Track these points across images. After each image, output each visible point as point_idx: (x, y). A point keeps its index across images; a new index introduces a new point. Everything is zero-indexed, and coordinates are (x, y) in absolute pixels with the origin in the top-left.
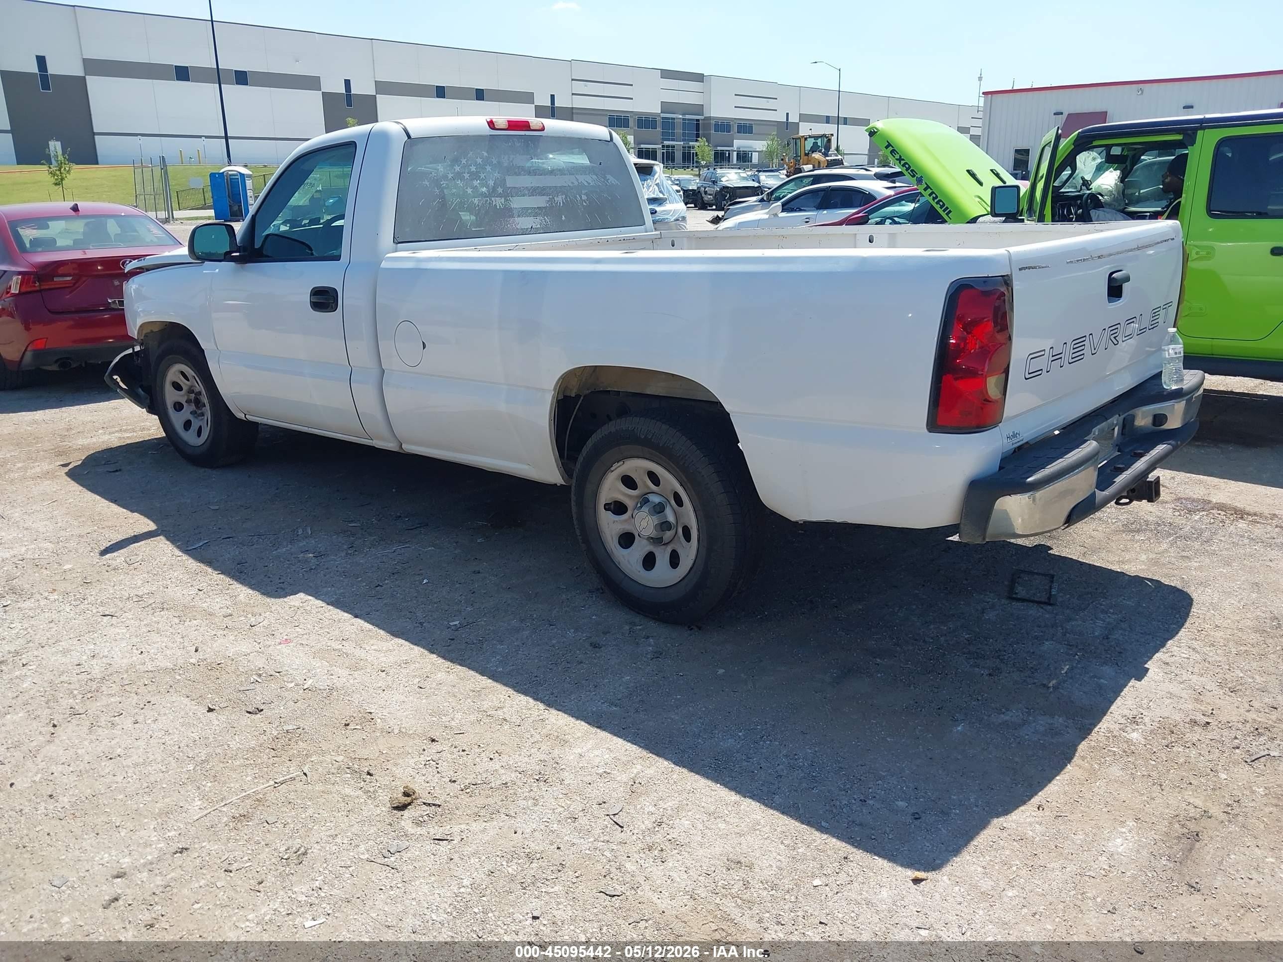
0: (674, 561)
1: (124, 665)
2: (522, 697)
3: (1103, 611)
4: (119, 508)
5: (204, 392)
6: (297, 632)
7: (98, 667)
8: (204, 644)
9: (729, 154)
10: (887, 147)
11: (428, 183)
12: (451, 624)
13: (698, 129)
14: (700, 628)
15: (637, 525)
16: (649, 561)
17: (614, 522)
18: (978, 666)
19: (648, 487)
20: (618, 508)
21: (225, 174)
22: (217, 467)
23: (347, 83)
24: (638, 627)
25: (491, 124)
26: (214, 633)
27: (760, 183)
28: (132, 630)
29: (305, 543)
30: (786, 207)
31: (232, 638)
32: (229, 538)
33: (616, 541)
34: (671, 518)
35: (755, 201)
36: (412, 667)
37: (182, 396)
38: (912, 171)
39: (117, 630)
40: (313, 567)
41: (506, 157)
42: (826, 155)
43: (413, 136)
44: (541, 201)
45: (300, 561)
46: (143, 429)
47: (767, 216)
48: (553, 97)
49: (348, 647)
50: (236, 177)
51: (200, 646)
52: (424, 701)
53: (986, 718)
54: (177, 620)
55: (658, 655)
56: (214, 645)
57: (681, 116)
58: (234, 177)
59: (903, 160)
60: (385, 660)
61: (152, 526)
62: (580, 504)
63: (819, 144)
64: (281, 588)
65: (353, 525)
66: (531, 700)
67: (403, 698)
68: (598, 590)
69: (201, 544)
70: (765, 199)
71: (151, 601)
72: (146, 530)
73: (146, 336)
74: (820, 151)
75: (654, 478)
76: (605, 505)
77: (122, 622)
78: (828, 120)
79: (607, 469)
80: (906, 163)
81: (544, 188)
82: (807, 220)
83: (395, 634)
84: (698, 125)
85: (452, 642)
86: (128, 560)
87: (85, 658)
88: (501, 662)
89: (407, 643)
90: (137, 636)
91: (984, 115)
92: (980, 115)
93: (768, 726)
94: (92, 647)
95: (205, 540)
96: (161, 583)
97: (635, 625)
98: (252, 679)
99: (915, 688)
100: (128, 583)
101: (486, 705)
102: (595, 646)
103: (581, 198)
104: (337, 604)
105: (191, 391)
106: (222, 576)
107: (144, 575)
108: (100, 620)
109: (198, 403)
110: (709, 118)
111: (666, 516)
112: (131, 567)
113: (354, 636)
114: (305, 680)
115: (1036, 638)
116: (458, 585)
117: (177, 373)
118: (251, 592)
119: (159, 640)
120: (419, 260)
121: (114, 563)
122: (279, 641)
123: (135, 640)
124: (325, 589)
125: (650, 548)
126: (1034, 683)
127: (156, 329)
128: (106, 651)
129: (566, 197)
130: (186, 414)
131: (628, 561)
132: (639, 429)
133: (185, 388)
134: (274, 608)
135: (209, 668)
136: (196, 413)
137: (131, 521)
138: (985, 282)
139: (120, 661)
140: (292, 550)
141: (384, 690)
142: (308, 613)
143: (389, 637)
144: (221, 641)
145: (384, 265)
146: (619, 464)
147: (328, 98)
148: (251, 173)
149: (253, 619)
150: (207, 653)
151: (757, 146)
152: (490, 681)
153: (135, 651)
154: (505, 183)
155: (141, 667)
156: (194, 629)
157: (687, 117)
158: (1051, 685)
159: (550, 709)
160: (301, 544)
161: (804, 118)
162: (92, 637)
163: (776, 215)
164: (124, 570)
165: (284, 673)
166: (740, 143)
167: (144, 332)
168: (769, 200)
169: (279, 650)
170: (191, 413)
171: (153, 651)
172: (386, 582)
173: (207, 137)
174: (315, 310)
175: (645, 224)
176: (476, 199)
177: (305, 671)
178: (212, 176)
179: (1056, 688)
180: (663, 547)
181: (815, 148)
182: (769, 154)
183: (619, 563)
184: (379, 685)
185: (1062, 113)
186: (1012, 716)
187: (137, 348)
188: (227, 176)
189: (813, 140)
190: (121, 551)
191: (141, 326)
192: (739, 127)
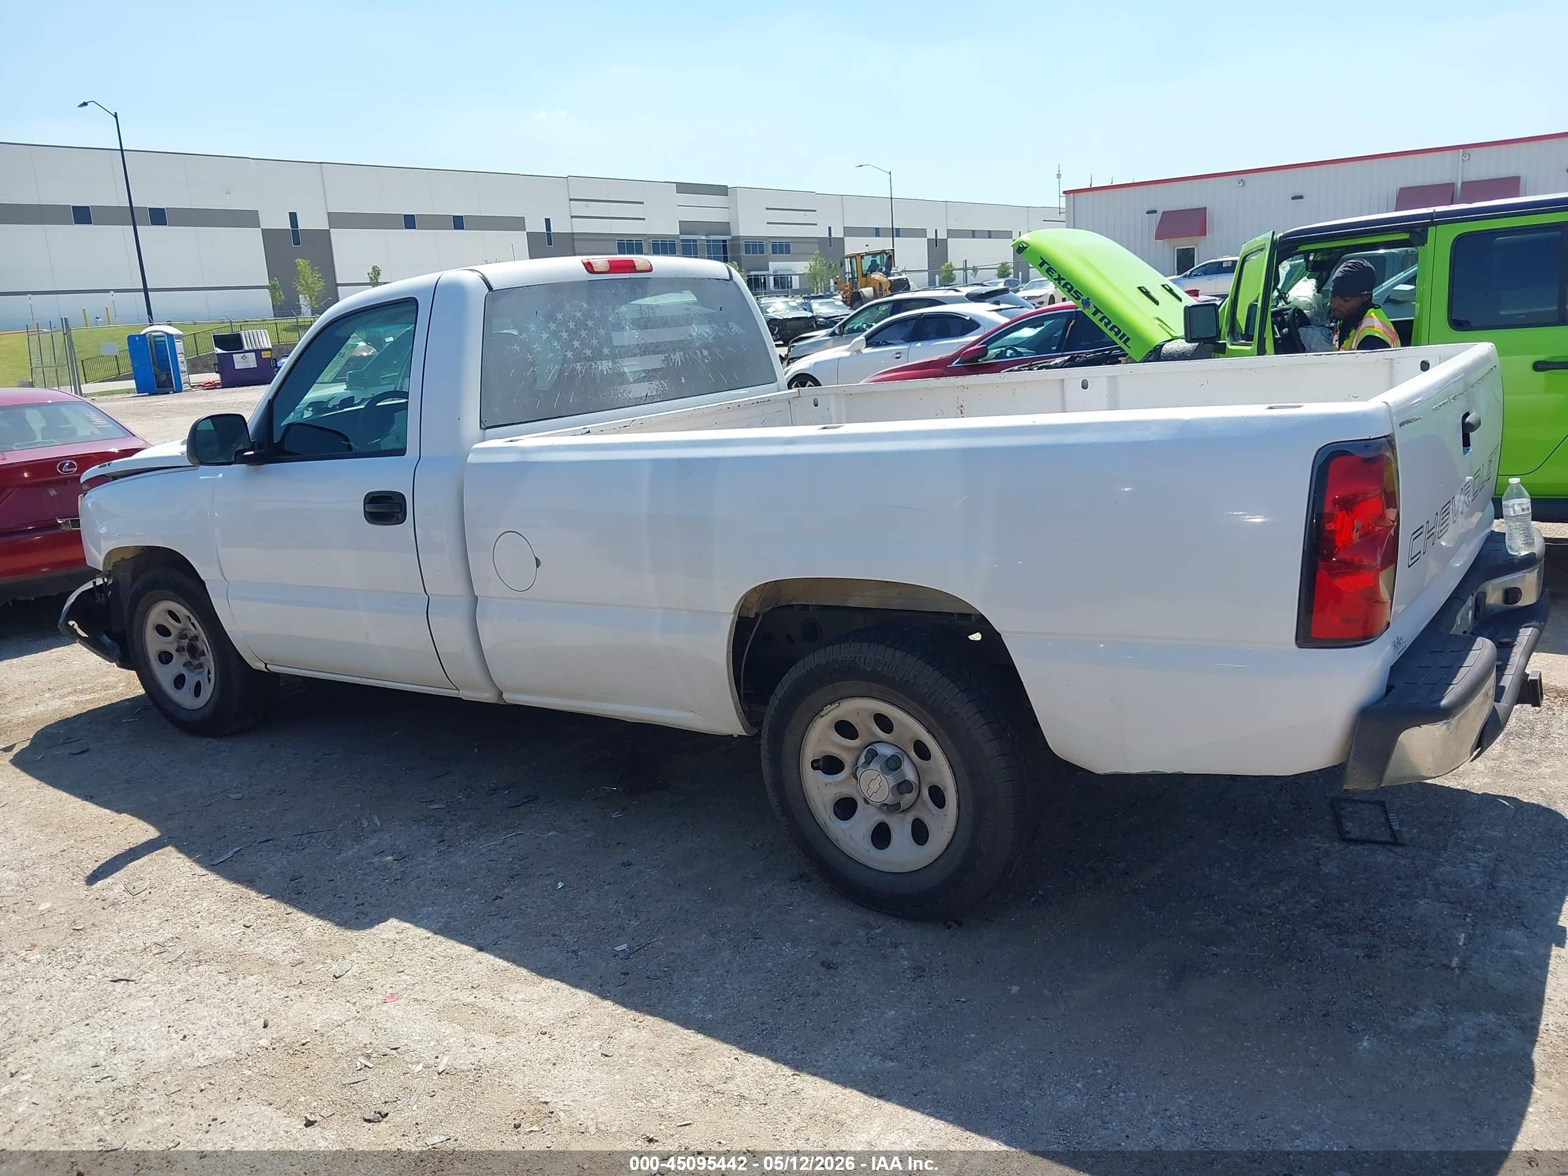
0: (920, 833)
1: (162, 1061)
2: (755, 1059)
3: (1468, 849)
4: (99, 808)
5: (203, 636)
6: (405, 981)
7: (124, 1068)
8: (273, 1013)
9: (764, 279)
10: (1041, 265)
11: (518, 348)
12: (618, 949)
13: (725, 252)
14: (960, 924)
15: (864, 787)
16: (881, 836)
17: (826, 785)
18: (1346, 945)
19: (875, 735)
20: (830, 765)
21: (147, 335)
22: (226, 736)
23: (293, 217)
24: (877, 931)
25: (589, 266)
26: (284, 993)
27: (812, 312)
28: (162, 1000)
29: (376, 841)
30: (871, 341)
31: (313, 999)
32: (268, 841)
33: (830, 810)
34: (911, 776)
35: (825, 336)
36: (584, 1022)
37: (171, 643)
38: (1076, 292)
39: (140, 1004)
40: (399, 877)
41: (610, 308)
42: (888, 274)
43: (495, 287)
44: (655, 362)
45: (376, 869)
46: (106, 688)
47: (848, 354)
48: (548, 221)
49: (485, 999)
50: (162, 339)
51: (270, 1017)
52: (617, 1077)
53: (1392, 1024)
54: (224, 979)
55: (920, 972)
56: (290, 1014)
57: (704, 238)
58: (158, 339)
59: (1063, 279)
60: (545, 1014)
61: (151, 833)
62: (777, 762)
63: (879, 262)
64: (362, 913)
65: (435, 806)
66: (769, 1063)
67: (586, 1074)
68: (801, 877)
69: (230, 854)
70: (837, 332)
71: (180, 952)
72: (145, 839)
73: (115, 565)
74: (881, 270)
75: (885, 724)
76: (813, 762)
77: (144, 989)
78: (877, 232)
79: (817, 713)
80: (1067, 283)
81: (657, 345)
82: (898, 355)
83: (545, 971)
84: (725, 247)
85: (628, 977)
86: (130, 888)
87: (102, 1053)
88: (705, 1004)
89: (564, 986)
90: (171, 1011)
91: (1067, 217)
92: (1063, 217)
93: (1111, 1067)
94: (109, 1034)
95: (235, 847)
96: (186, 920)
97: (872, 928)
98: (358, 1064)
99: (1279, 986)
100: (138, 925)
101: (708, 1075)
102: (828, 966)
103: (702, 353)
104: (448, 930)
105: (182, 636)
106: (272, 902)
107: (159, 910)
108: (110, 989)
109: (193, 651)
110: (738, 238)
111: (903, 774)
112: (138, 899)
113: (485, 980)
114: (437, 1057)
115: (1402, 895)
116: (606, 887)
117: (163, 613)
118: (321, 922)
119: (205, 1013)
120: (524, 451)
121: (111, 895)
122: (381, 997)
123: (170, 1017)
124: (425, 910)
125: (881, 817)
126: (1432, 965)
127: (128, 555)
128: (131, 1039)
129: (685, 355)
130: (177, 666)
131: (850, 837)
132: (863, 659)
133: (174, 632)
134: (361, 945)
135: (291, 1053)
136: (191, 664)
137: (122, 827)
138: (1366, 446)
139: (158, 1055)
140: (362, 852)
141: (554, 1064)
142: (412, 949)
143: (535, 977)
144: (297, 1006)
145: (472, 458)
146: (833, 706)
147: (270, 237)
148: (181, 333)
149: (335, 966)
150: (285, 1027)
151: (798, 268)
152: (700, 1037)
153: (174, 1035)
154: (611, 342)
155: (188, 1060)
156: (253, 990)
157: (712, 237)
158: (1454, 964)
159: (802, 1074)
160: (372, 843)
161: (850, 231)
162: (105, 1017)
163: (859, 351)
164: (128, 904)
165: (404, 1048)
166: (776, 266)
167: (113, 561)
168: (841, 334)
169: (387, 1012)
170: (184, 665)
171: (200, 1032)
172: (506, 890)
173: (116, 291)
174: (370, 523)
175: (777, 381)
176: (578, 364)
177: (432, 1043)
178: (131, 339)
179: (1463, 968)
180: (901, 815)
181: (874, 268)
182: (813, 276)
183: (837, 841)
184: (546, 1056)
185: (1155, 212)
186: (1425, 1017)
187: (99, 582)
188: (149, 338)
189: (870, 258)
190: (117, 875)
191: (109, 554)
192: (774, 246)
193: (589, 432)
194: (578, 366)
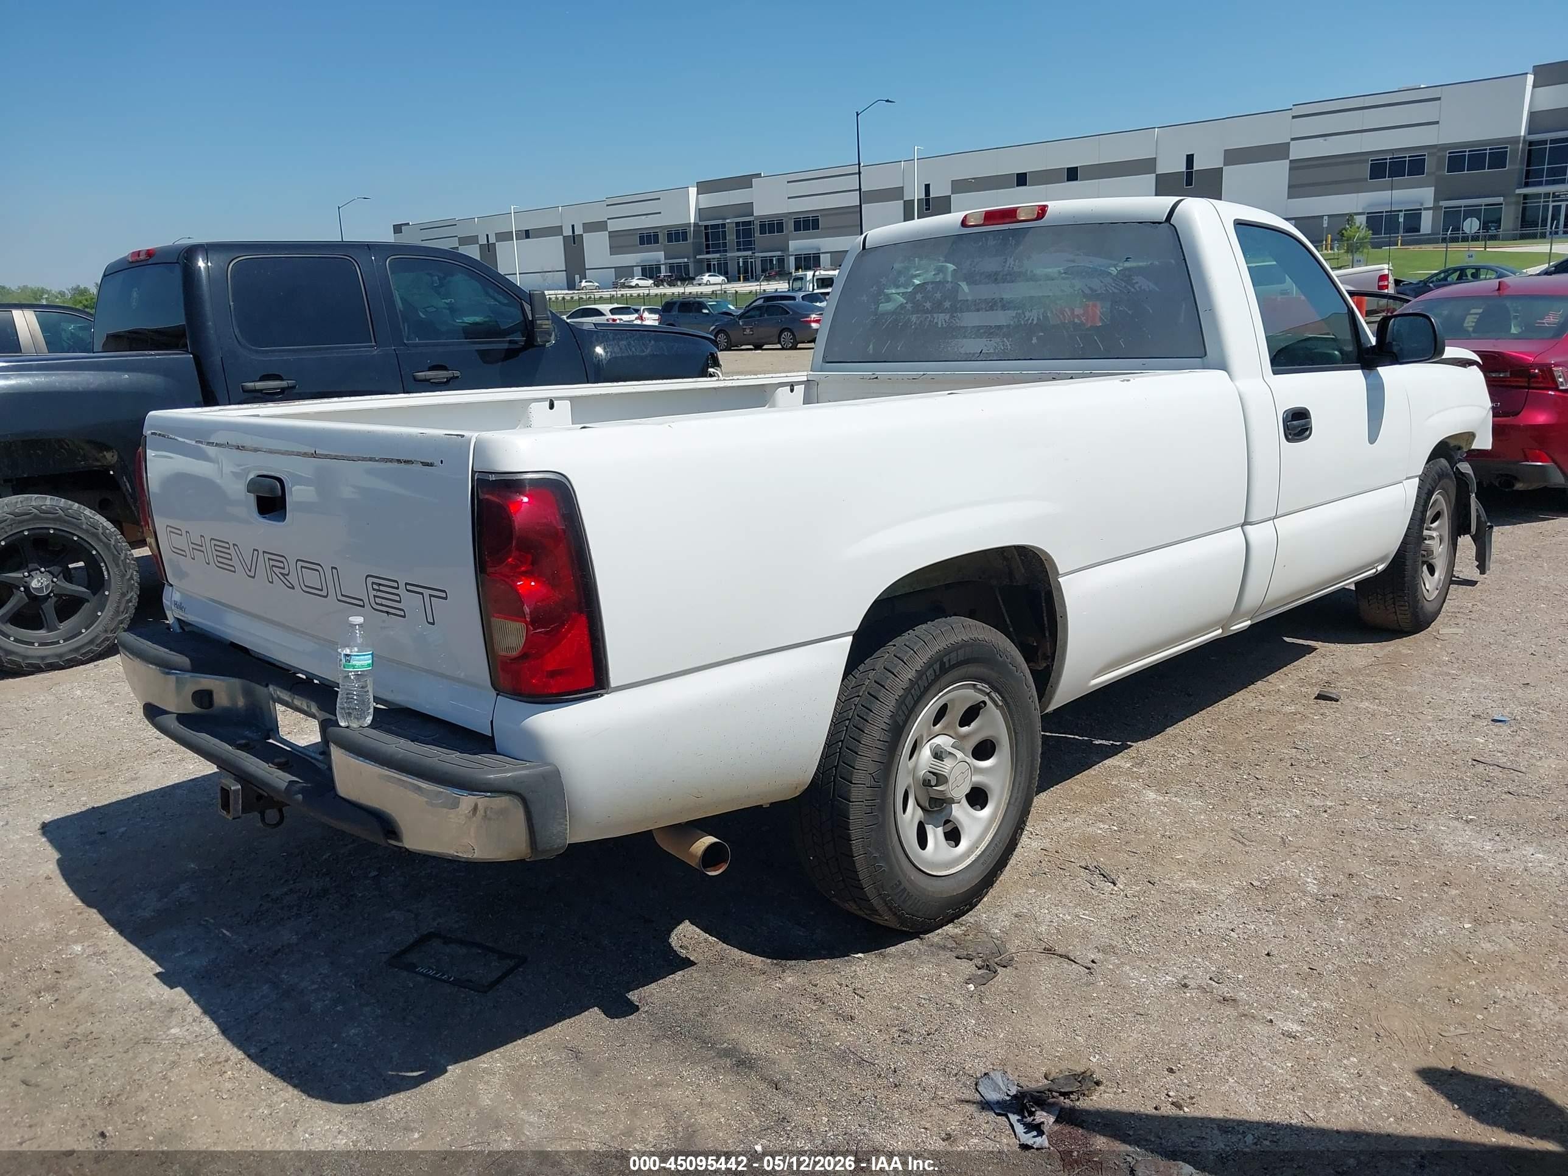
43: (868, 246)
44: (1001, 318)
81: (1011, 300)
176: (914, 316)
193: (877, 378)
194: (914, 318)
